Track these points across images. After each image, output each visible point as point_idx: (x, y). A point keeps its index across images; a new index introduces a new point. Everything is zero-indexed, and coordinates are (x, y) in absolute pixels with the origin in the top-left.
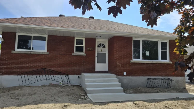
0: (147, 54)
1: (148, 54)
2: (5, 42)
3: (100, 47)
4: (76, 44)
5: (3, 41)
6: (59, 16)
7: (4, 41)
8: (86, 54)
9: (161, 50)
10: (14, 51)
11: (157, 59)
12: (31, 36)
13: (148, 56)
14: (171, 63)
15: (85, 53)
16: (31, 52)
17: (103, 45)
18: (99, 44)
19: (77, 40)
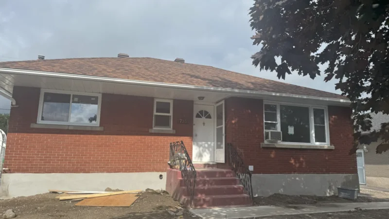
0: (289, 131)
1: (291, 130)
2: (18, 106)
3: (201, 117)
4: (157, 112)
5: (14, 103)
6: (117, 57)
7: (17, 104)
8: (175, 131)
9: (315, 123)
10: (36, 123)
11: (309, 141)
12: (70, 95)
13: (291, 135)
14: (333, 147)
15: (173, 129)
16: (69, 126)
17: (206, 113)
18: (200, 112)
19: (157, 102)
